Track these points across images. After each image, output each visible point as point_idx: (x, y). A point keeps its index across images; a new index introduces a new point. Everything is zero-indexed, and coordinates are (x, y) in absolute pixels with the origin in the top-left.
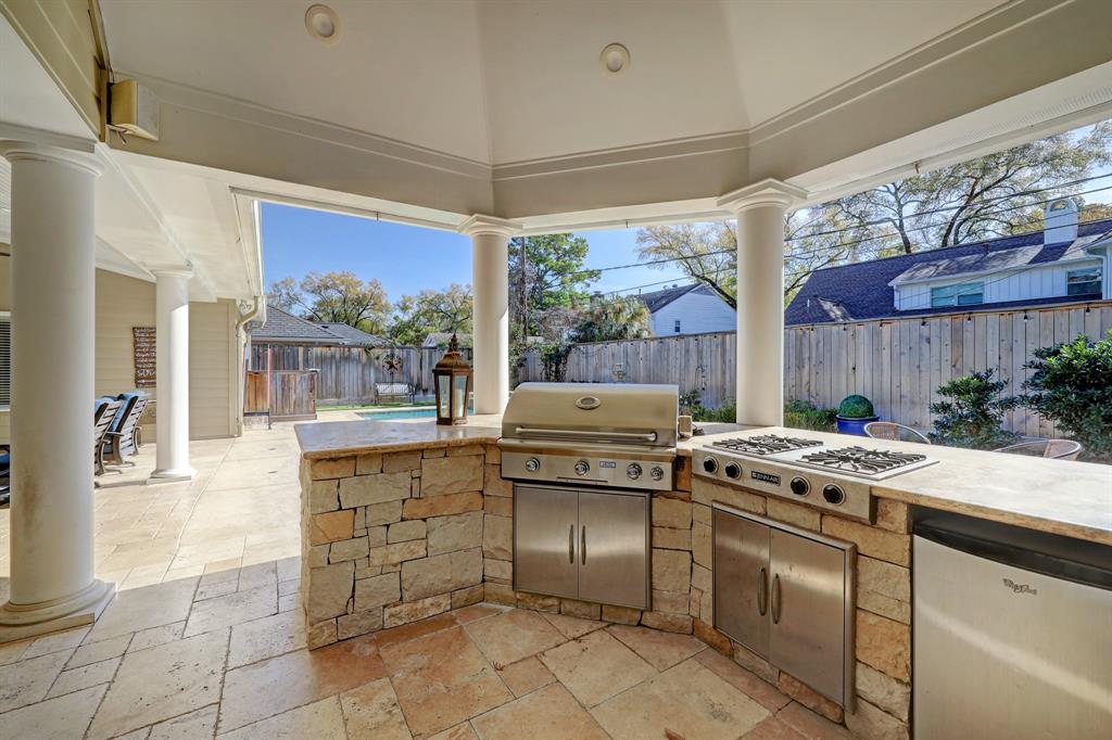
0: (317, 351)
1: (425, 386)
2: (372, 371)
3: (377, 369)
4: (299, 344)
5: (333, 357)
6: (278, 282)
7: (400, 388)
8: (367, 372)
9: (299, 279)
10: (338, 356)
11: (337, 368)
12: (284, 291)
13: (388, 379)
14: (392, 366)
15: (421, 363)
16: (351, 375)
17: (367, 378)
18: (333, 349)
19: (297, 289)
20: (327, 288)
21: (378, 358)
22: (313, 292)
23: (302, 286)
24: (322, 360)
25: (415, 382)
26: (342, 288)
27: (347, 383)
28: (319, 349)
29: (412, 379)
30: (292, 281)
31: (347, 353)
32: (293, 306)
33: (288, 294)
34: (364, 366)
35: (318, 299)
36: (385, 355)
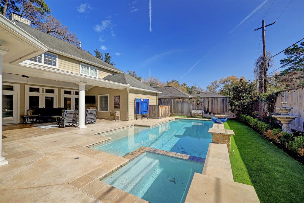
0: (176, 100)
1: (210, 111)
2: (192, 106)
3: (193, 105)
4: (172, 98)
5: (181, 101)
6: (213, 82)
7: (201, 112)
8: (190, 106)
9: (219, 80)
10: (182, 101)
11: (182, 105)
12: (215, 84)
13: (197, 108)
14: (198, 104)
15: (209, 103)
16: (186, 106)
17: (190, 108)
18: (180, 99)
19: (218, 83)
20: (227, 81)
21: (193, 102)
22: (223, 83)
23: (219, 82)
24: (178, 102)
25: (206, 110)
26: (231, 81)
27: (184, 109)
28: (177, 99)
29: (205, 109)
30: (217, 81)
31: (184, 100)
32: (217, 88)
33: (216, 85)
34: (189, 104)
35: (224, 85)
36: (196, 101)
